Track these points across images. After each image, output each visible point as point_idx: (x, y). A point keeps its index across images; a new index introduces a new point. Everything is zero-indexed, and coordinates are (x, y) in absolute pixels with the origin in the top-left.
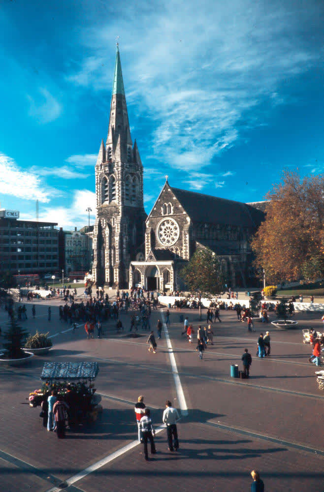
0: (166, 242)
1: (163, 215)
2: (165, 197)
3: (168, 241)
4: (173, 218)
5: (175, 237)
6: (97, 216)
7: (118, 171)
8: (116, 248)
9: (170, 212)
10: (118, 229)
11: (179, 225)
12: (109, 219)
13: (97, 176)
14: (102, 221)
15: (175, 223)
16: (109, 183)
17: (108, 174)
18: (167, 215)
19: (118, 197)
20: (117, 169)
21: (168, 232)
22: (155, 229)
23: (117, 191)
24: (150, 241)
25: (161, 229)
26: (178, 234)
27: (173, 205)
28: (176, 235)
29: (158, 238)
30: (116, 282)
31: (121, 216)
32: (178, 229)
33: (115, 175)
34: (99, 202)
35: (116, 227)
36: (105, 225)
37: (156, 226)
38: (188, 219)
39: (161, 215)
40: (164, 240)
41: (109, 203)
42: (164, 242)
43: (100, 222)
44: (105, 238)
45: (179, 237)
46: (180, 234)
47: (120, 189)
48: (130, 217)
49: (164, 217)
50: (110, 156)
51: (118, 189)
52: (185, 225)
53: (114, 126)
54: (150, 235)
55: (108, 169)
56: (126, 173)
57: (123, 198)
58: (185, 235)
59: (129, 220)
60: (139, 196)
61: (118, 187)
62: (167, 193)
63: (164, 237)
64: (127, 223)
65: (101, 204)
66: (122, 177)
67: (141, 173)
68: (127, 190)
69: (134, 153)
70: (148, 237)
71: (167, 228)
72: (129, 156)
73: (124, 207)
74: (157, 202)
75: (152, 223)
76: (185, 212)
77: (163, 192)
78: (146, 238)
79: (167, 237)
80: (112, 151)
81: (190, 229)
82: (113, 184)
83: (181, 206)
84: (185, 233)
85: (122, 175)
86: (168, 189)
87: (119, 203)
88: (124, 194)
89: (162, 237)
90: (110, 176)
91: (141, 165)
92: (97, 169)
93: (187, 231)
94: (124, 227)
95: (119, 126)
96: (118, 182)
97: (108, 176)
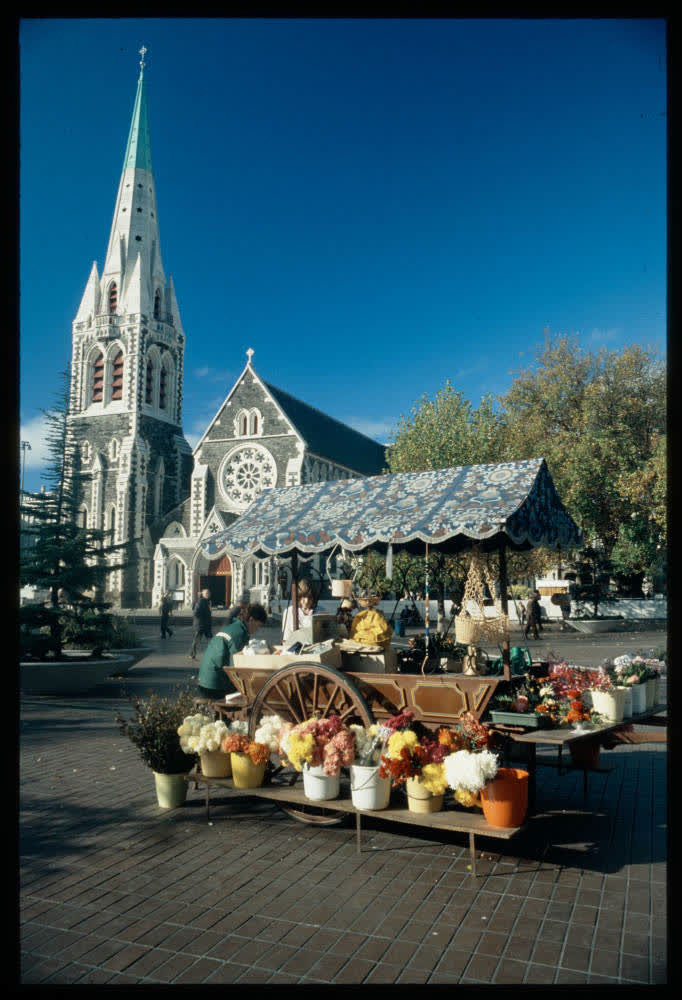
0: (241, 499)
1: (238, 437)
2: (244, 398)
3: (248, 498)
4: (259, 443)
6: (73, 436)
7: (133, 335)
8: (118, 510)
9: (256, 432)
10: (124, 465)
11: (274, 456)
12: (102, 445)
13: (77, 343)
14: (83, 447)
15: (267, 455)
16: (108, 362)
17: (106, 340)
18: (248, 436)
19: (129, 392)
20: (130, 329)
22: (216, 468)
23: (126, 379)
24: (202, 495)
25: (230, 471)
26: (274, 480)
27: (262, 416)
28: (268, 482)
29: (223, 488)
30: (115, 590)
31: (132, 437)
32: (274, 470)
33: (125, 342)
34: (78, 403)
35: (121, 462)
36: (90, 458)
37: (219, 461)
38: (301, 446)
39: (234, 436)
40: (237, 495)
41: (105, 407)
42: (238, 500)
44: (90, 488)
46: (278, 481)
47: (135, 374)
48: (152, 443)
49: (240, 441)
50: (112, 301)
51: (131, 375)
52: (291, 460)
53: (127, 237)
54: (203, 483)
55: (107, 328)
56: (150, 342)
57: (140, 396)
58: (293, 481)
59: (151, 449)
60: (173, 399)
61: (129, 371)
62: (249, 387)
63: (237, 487)
64: (146, 453)
65: (83, 409)
66: (141, 349)
67: (180, 349)
68: (149, 380)
69: (168, 304)
70: (198, 486)
71: (246, 466)
72: (157, 306)
73: (141, 418)
74: (225, 407)
75: (209, 456)
76: (292, 431)
77: (239, 385)
78: (193, 489)
79: (246, 487)
80: (118, 289)
81: (303, 468)
82: (118, 362)
83: (282, 416)
84: (291, 477)
85: (142, 344)
86: (252, 378)
87: (130, 407)
88: (144, 387)
89: (233, 488)
90: (111, 344)
91: (180, 331)
92: (78, 328)
93: (296, 473)
94: (139, 463)
95: (138, 238)
96: (130, 358)
97: (107, 344)
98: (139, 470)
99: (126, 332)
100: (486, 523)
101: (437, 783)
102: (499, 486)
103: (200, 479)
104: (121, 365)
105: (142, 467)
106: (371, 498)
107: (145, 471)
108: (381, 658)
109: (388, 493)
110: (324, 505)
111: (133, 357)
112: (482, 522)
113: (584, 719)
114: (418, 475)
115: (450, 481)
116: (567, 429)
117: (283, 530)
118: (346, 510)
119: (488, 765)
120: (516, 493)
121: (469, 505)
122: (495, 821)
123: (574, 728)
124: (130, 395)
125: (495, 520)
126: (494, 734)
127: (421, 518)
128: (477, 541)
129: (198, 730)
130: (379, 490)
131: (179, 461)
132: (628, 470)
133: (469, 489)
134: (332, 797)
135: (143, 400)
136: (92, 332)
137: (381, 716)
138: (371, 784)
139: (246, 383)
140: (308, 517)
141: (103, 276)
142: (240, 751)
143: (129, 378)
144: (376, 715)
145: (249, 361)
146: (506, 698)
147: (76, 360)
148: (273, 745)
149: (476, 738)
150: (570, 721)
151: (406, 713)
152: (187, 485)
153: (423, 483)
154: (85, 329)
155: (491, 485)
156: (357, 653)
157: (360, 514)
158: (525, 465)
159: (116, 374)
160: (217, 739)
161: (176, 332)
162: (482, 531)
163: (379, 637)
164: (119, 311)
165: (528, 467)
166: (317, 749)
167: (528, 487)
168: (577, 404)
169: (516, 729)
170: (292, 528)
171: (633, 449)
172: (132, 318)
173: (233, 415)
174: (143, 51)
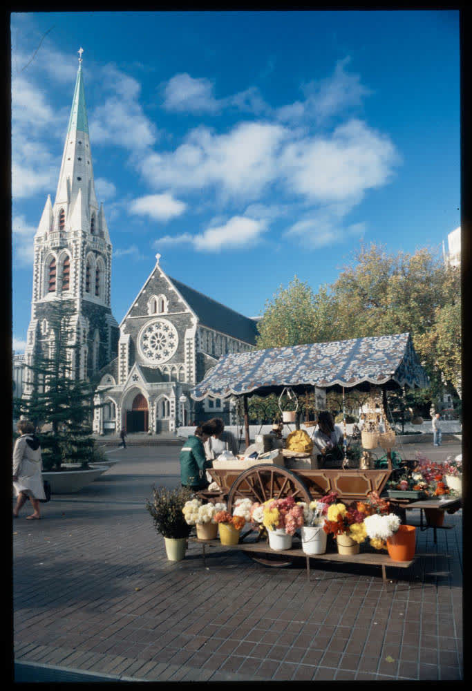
0: (154, 357)
1: (150, 315)
2: (155, 288)
3: (158, 357)
4: (168, 319)
5: (169, 350)
6: (35, 316)
7: (76, 245)
9: (163, 311)
10: (72, 335)
11: (176, 328)
13: (37, 251)
14: (42, 323)
15: (171, 326)
16: (59, 264)
17: (58, 249)
18: (157, 314)
19: (74, 284)
20: (74, 241)
21: (158, 341)
22: (136, 337)
23: (72, 277)
24: (127, 355)
25: (146, 338)
26: (176, 344)
27: (167, 300)
28: (172, 345)
29: (140, 351)
31: (77, 316)
32: (176, 337)
33: (71, 250)
34: (38, 293)
35: (70, 333)
36: (47, 331)
37: (138, 331)
38: (195, 320)
39: (148, 314)
40: (151, 354)
41: (57, 295)
42: (151, 357)
43: (39, 326)
45: (178, 349)
46: (179, 345)
47: (78, 272)
48: (90, 319)
49: (153, 317)
50: (62, 222)
51: (75, 273)
52: (188, 330)
53: (71, 178)
54: (127, 347)
55: (58, 241)
56: (88, 250)
57: (82, 287)
58: (190, 344)
59: (90, 324)
60: (105, 289)
61: (74, 270)
62: (158, 280)
63: (150, 348)
64: (86, 326)
65: (42, 297)
66: (83, 255)
67: (109, 255)
68: (88, 276)
69: (100, 223)
70: (123, 349)
71: (156, 334)
72: (92, 225)
73: (83, 302)
74: (141, 294)
75: (131, 328)
76: (188, 310)
77: (150, 279)
78: (120, 351)
79: (157, 349)
80: (65, 214)
81: (197, 335)
82: (66, 264)
83: (181, 300)
84: (188, 342)
85: (83, 251)
86: (160, 274)
87: (75, 295)
88: (85, 281)
89: (148, 350)
90: (61, 251)
91: (109, 242)
92: (38, 240)
93: (192, 339)
94: (82, 334)
95: (79, 179)
96: (74, 261)
97: (58, 252)
98: (82, 338)
99: (72, 243)
100: (382, 374)
101: (360, 535)
102: (384, 350)
103: (125, 344)
104: (68, 266)
105: (84, 337)
106: (300, 360)
107: (86, 339)
108: (309, 460)
109: (311, 356)
110: (268, 364)
111: (77, 260)
112: (379, 374)
113: (446, 493)
114: (328, 345)
115: (351, 348)
116: (377, 306)
117: (245, 380)
118: (284, 367)
119: (394, 522)
120: (395, 355)
121: (367, 363)
122: (397, 557)
123: (440, 499)
124: (75, 287)
125: (387, 372)
126: (390, 504)
127: (337, 372)
128: (378, 386)
129: (197, 509)
130: (304, 354)
131: (110, 331)
132: (419, 333)
133: (364, 353)
134: (288, 548)
135: (84, 290)
136: (48, 244)
137: (317, 496)
138: (315, 538)
139: (156, 277)
140: (259, 372)
141: (55, 205)
142: (226, 522)
143: (74, 275)
144: (313, 496)
145: (158, 262)
146: (393, 483)
147: (36, 263)
148: (247, 517)
149: (380, 507)
150: (438, 495)
151: (333, 493)
152: (115, 349)
153: (333, 350)
154: (43, 241)
155: (378, 351)
156: (293, 458)
157: (295, 370)
158: (398, 337)
159: (65, 272)
160: (210, 514)
161: (106, 243)
162: (379, 379)
163: (306, 447)
164: (66, 229)
165: (400, 338)
166: (281, 517)
167: (402, 352)
168: (383, 289)
169: (405, 501)
170: (251, 380)
171: (421, 319)
172: (75, 234)
173: (147, 300)
174: (81, 51)
